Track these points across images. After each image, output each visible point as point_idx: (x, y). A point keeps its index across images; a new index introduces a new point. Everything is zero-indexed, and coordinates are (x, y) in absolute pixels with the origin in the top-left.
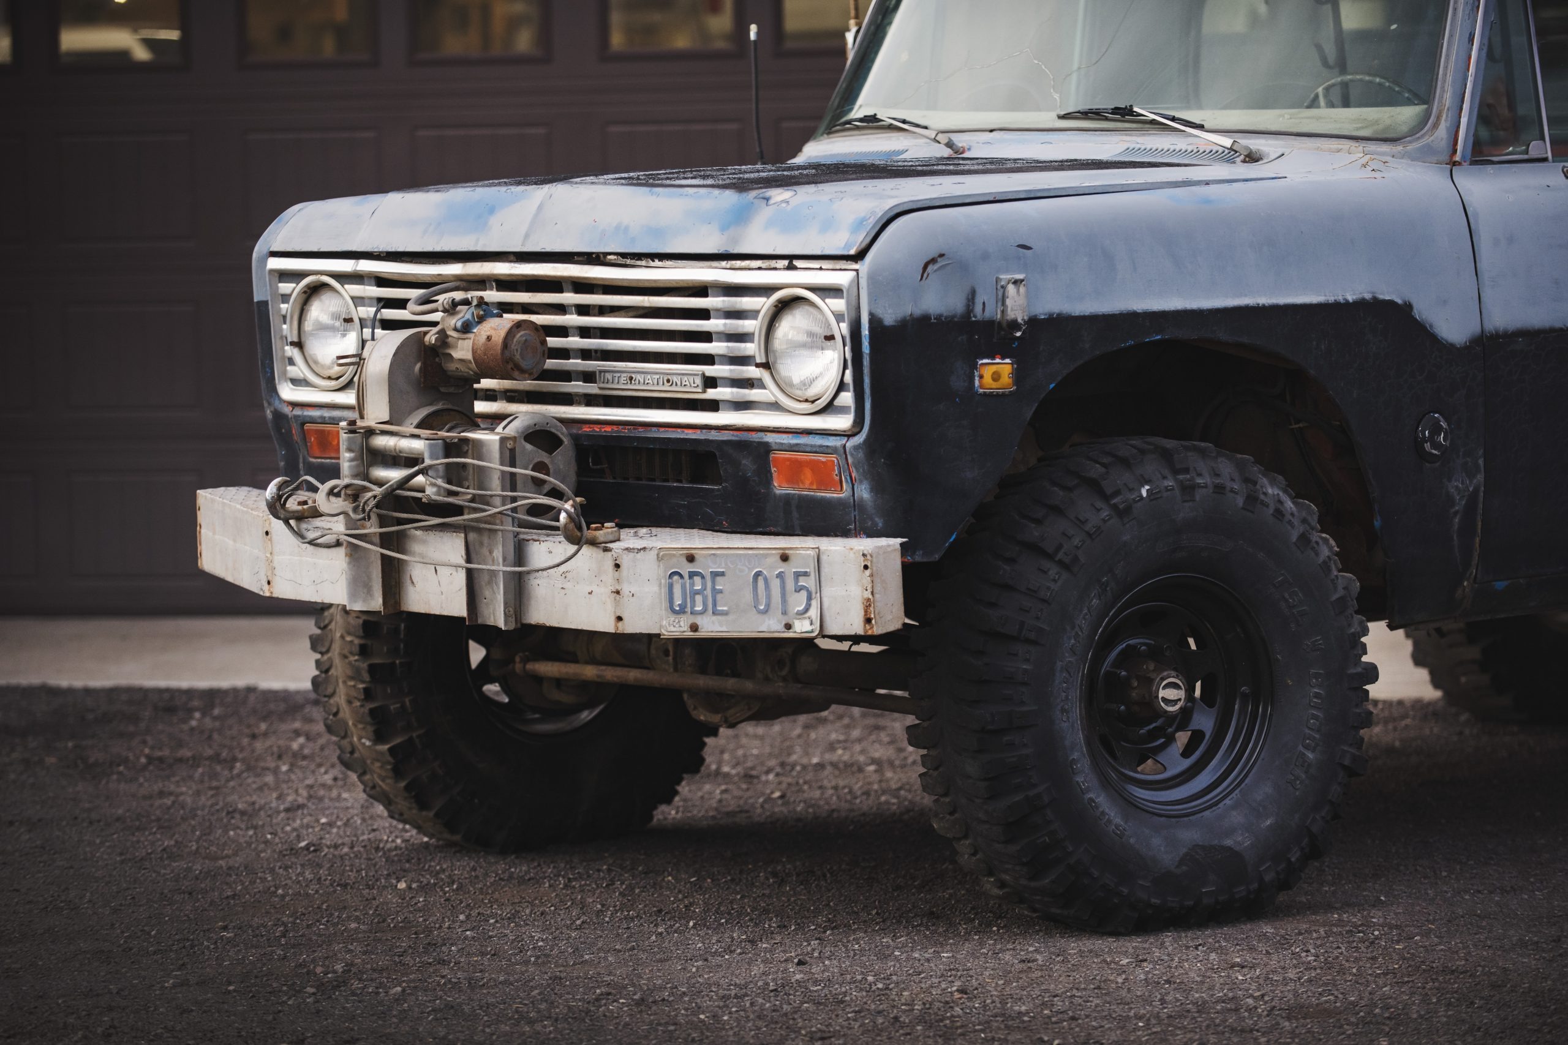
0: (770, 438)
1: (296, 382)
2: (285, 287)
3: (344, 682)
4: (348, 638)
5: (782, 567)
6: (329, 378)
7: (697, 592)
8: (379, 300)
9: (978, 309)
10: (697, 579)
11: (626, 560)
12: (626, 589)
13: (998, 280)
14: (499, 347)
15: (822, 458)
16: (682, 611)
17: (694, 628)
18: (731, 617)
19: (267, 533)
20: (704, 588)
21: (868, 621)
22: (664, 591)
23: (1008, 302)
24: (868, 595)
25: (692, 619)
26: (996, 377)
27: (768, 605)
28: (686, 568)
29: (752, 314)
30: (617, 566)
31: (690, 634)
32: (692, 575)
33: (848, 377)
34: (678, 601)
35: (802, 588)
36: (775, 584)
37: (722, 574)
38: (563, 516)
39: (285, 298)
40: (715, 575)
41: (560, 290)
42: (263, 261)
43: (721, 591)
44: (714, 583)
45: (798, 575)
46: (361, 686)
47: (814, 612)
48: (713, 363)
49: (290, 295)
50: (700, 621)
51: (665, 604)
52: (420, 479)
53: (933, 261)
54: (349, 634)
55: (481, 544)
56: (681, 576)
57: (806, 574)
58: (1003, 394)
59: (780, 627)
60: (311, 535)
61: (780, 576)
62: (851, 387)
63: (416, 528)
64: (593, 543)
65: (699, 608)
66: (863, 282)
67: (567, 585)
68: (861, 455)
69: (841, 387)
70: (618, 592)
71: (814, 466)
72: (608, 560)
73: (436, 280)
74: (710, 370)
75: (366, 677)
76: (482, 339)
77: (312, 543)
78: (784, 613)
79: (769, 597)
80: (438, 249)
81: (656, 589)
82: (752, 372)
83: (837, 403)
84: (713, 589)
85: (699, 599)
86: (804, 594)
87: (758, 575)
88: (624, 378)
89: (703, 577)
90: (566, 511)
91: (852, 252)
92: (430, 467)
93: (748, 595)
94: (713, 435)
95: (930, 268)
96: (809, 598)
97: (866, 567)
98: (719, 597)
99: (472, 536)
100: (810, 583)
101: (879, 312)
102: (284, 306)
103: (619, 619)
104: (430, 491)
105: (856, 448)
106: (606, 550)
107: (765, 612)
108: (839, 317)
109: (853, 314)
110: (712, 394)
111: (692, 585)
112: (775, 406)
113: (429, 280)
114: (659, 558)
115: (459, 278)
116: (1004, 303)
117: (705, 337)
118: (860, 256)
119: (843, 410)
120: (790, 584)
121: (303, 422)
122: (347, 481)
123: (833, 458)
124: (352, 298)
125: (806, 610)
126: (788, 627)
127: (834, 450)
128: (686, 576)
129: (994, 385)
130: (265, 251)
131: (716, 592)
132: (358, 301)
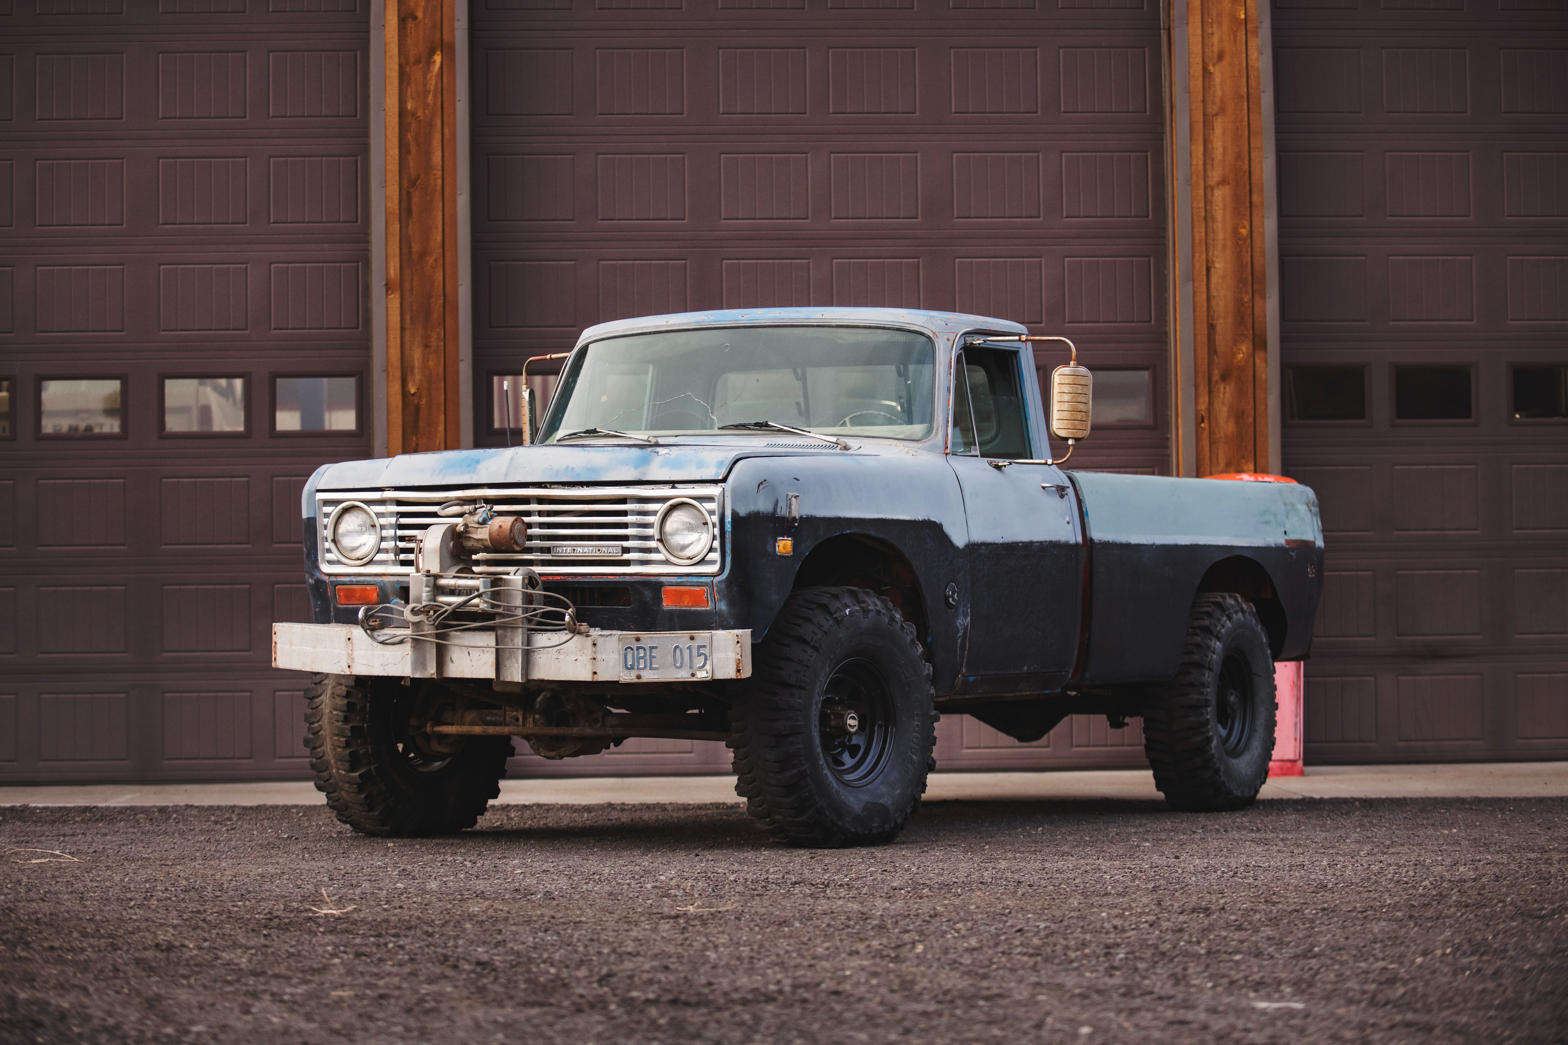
0: (663, 579)
1: (330, 562)
2: (327, 509)
3: (331, 738)
4: (335, 713)
5: (690, 643)
6: (358, 559)
7: (641, 658)
8: (398, 513)
9: (779, 510)
10: (641, 651)
11: (600, 642)
12: (599, 657)
13: (787, 495)
14: (508, 532)
15: (697, 589)
16: (632, 668)
17: (639, 677)
18: (660, 671)
19: (349, 639)
20: (645, 655)
21: (738, 671)
22: (622, 658)
23: (793, 507)
24: (739, 657)
25: (637, 672)
26: (785, 547)
27: (682, 664)
28: (635, 645)
29: (654, 513)
30: (595, 645)
31: (636, 680)
32: (638, 648)
33: (716, 544)
34: (630, 663)
35: (702, 654)
36: (686, 653)
37: (656, 647)
38: (567, 618)
39: (327, 515)
40: (652, 648)
41: (529, 503)
42: (312, 495)
43: (654, 657)
44: (651, 652)
45: (699, 647)
46: (343, 739)
47: (708, 667)
48: (628, 540)
49: (330, 514)
50: (642, 673)
51: (622, 664)
52: (476, 601)
53: (761, 483)
54: (335, 710)
55: (506, 636)
56: (632, 649)
57: (704, 646)
58: (788, 557)
59: (689, 675)
60: (381, 639)
61: (689, 648)
62: (719, 550)
63: (456, 631)
64: (580, 633)
65: (642, 666)
66: (728, 494)
67: (560, 657)
68: (723, 586)
69: (711, 550)
70: (594, 659)
71: (691, 593)
72: (589, 642)
73: (443, 501)
74: (626, 544)
75: (349, 734)
76: (496, 527)
77: (382, 643)
78: (691, 668)
79: (682, 659)
80: (444, 483)
81: (617, 656)
82: (653, 544)
83: (706, 559)
84: (650, 655)
85: (642, 661)
86: (703, 657)
87: (677, 647)
88: (569, 549)
89: (645, 649)
90: (569, 615)
91: (720, 478)
92: (484, 593)
93: (670, 658)
94: (628, 579)
95: (761, 487)
96: (706, 659)
97: (738, 642)
98: (653, 660)
99: (500, 632)
100: (706, 651)
101: (738, 510)
102: (326, 520)
103: (595, 673)
104: (483, 606)
105: (720, 582)
106: (588, 636)
107: (680, 667)
108: (711, 513)
109: (721, 510)
110: (626, 556)
111: (638, 654)
112: (667, 562)
113: (438, 500)
114: (619, 640)
115: (459, 499)
116: (790, 508)
117: (625, 526)
118: (724, 480)
119: (712, 562)
120: (695, 652)
121: (335, 584)
122: (424, 603)
123: (705, 588)
124: (376, 514)
125: (704, 665)
126: (693, 675)
127: (706, 584)
128: (635, 649)
129: (784, 551)
130: (314, 489)
131: (651, 657)
132: (380, 515)
